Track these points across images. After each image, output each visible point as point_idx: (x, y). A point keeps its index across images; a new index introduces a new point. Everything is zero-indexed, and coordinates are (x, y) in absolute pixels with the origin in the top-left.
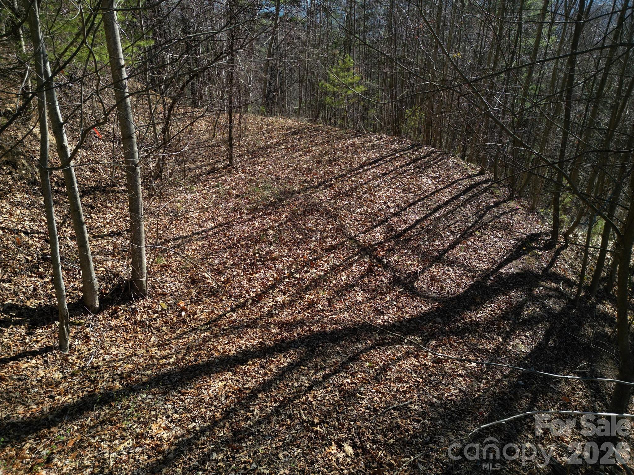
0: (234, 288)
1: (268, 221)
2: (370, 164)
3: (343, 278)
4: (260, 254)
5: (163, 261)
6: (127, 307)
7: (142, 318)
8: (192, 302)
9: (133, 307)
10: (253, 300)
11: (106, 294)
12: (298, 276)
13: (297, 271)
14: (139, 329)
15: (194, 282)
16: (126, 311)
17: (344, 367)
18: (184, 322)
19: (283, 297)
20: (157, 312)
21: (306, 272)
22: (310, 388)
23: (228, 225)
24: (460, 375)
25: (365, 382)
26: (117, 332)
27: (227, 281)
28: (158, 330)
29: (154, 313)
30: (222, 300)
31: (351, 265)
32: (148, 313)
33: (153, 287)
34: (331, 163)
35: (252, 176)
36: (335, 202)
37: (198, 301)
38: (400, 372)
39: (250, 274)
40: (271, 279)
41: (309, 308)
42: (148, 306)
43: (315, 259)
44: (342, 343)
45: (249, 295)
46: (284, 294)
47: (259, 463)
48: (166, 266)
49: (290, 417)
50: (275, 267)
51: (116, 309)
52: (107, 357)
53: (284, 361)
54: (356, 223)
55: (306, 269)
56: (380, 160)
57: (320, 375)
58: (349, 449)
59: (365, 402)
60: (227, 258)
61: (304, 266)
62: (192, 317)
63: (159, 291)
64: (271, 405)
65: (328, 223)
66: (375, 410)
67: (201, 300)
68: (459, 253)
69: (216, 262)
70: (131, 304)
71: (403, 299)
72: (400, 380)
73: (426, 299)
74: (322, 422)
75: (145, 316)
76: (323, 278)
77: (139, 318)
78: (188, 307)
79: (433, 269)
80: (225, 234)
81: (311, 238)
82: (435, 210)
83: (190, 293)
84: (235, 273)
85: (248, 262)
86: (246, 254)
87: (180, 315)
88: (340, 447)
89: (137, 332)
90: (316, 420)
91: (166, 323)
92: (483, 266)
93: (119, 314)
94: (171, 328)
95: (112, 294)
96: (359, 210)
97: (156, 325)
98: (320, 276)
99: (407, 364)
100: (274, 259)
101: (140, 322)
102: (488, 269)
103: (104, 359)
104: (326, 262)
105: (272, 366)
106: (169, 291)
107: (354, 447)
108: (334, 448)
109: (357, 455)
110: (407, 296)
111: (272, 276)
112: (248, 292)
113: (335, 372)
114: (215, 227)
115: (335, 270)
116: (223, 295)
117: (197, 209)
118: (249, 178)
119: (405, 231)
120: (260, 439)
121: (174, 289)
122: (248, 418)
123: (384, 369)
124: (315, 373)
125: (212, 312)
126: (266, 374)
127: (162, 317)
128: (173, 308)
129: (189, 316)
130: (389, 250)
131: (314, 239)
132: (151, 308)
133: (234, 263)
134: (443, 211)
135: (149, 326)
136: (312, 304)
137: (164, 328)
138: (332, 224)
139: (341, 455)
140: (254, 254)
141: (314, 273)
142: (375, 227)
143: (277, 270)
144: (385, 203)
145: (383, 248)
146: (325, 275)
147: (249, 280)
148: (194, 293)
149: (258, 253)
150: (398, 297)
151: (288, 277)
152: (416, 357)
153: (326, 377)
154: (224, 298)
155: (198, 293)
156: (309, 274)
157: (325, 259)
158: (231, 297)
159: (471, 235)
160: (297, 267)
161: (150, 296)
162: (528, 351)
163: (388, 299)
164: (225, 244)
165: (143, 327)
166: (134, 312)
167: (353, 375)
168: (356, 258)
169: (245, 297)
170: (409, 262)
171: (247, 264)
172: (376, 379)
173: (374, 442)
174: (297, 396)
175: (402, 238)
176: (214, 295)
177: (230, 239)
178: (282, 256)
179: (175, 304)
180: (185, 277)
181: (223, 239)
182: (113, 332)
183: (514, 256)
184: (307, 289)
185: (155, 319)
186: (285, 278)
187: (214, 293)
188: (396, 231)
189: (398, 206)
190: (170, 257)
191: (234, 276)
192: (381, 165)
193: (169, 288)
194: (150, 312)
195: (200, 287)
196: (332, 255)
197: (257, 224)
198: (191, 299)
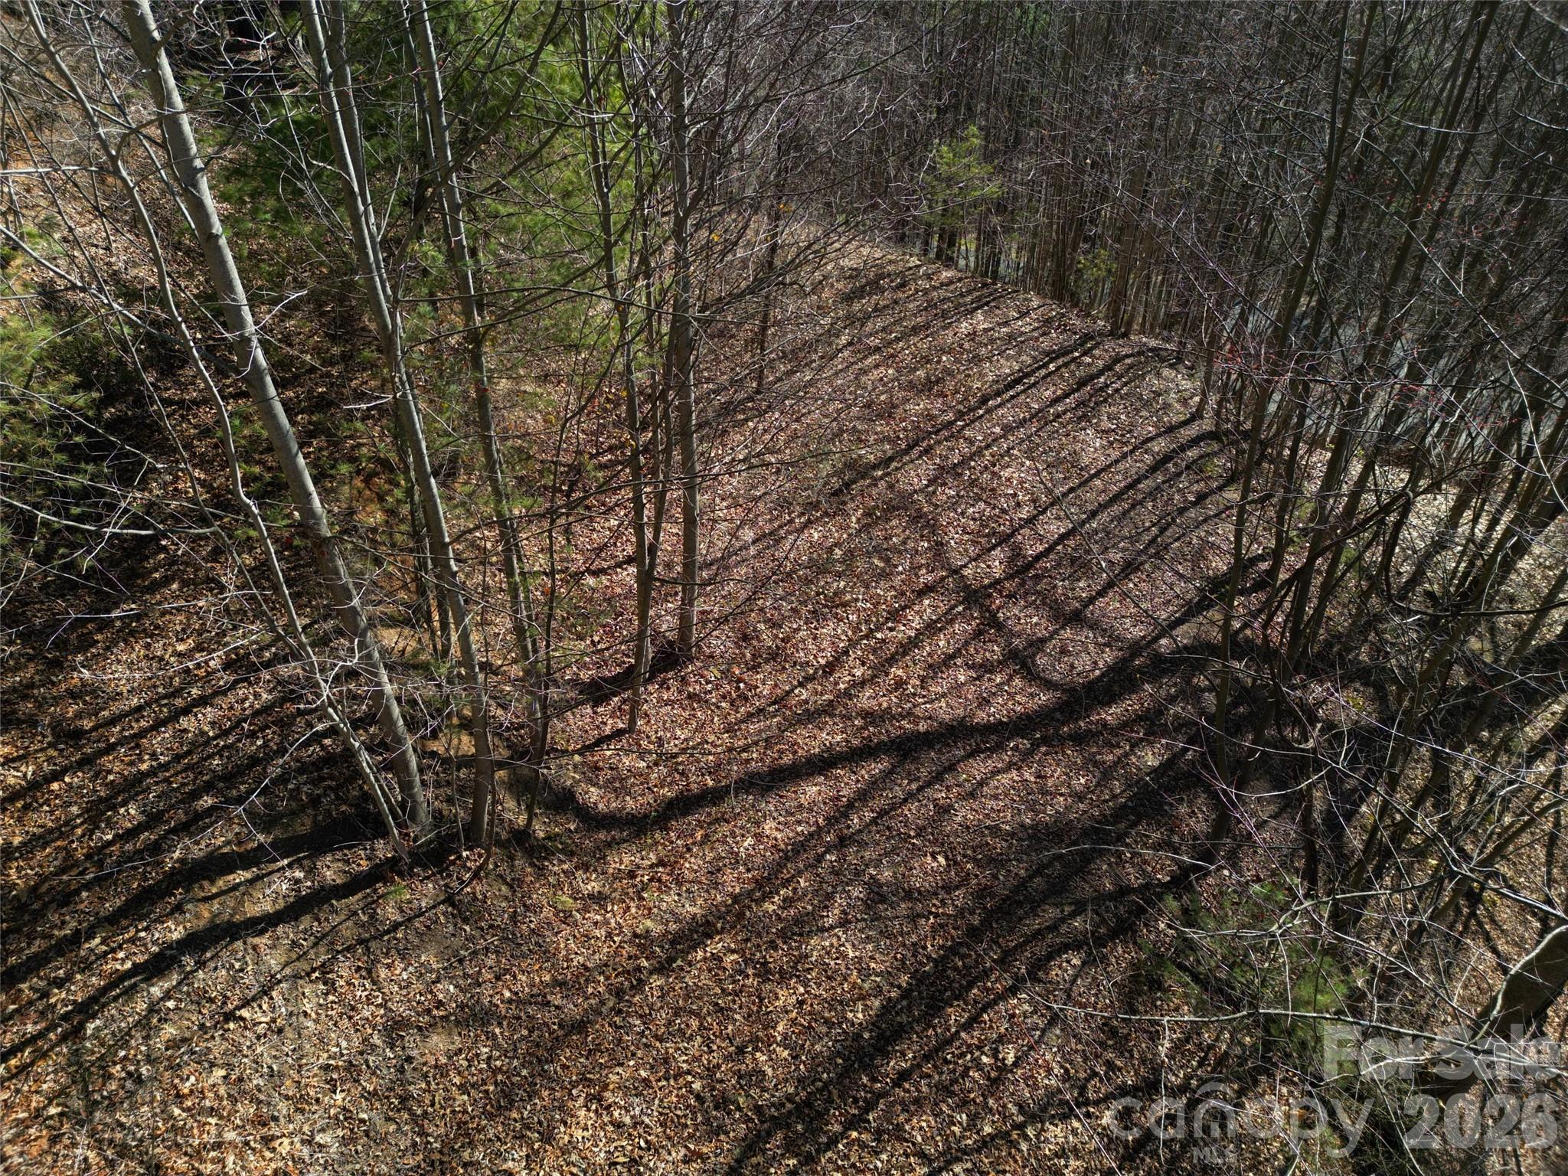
0: (798, 650)
1: (832, 530)
2: (998, 394)
3: (941, 644)
4: (825, 595)
5: (701, 604)
6: (676, 674)
7: (695, 689)
8: (748, 670)
9: (682, 674)
10: (824, 671)
12: (879, 635)
13: (878, 629)
14: (695, 705)
15: (745, 638)
16: (675, 680)
17: (937, 778)
18: (745, 698)
19: (862, 669)
20: (710, 682)
21: (891, 630)
22: (905, 800)
23: (774, 537)
24: (1061, 795)
25: (961, 797)
26: (674, 709)
27: (787, 639)
28: (718, 707)
29: (707, 684)
30: (784, 668)
31: (951, 622)
32: (701, 683)
33: (698, 646)
34: (930, 390)
36: (934, 492)
37: (756, 668)
38: (997, 788)
39: (816, 628)
40: (843, 637)
41: (896, 690)
42: (699, 673)
43: (903, 608)
44: (937, 747)
45: (818, 662)
46: (863, 664)
47: (867, 866)
48: (705, 611)
49: (889, 828)
50: (848, 618)
51: (665, 678)
53: (877, 768)
54: (966, 537)
55: (890, 625)
56: (1018, 381)
57: (914, 786)
58: (941, 859)
59: (959, 819)
61: (887, 619)
62: (753, 691)
64: (869, 815)
65: (922, 537)
66: (968, 828)
67: (759, 666)
68: (1111, 604)
70: (680, 671)
71: (1017, 682)
72: (996, 797)
73: (1048, 685)
74: (918, 836)
75: (698, 688)
76: (914, 643)
77: (692, 690)
78: (745, 677)
79: (1067, 633)
81: (896, 566)
82: (1093, 514)
83: (744, 655)
84: (795, 626)
85: (811, 607)
86: (807, 594)
87: (739, 687)
88: (935, 858)
89: (695, 710)
90: (912, 833)
91: (724, 697)
92: (1138, 632)
93: (669, 684)
94: (733, 705)
96: (971, 510)
97: (714, 701)
98: (909, 637)
99: (1005, 779)
100: (845, 605)
101: (695, 695)
102: (1144, 637)
104: (917, 613)
105: (863, 772)
106: (718, 651)
107: (947, 858)
108: (929, 858)
109: (948, 865)
110: (1023, 678)
111: (845, 632)
112: (815, 657)
113: (929, 784)
114: (757, 540)
115: (931, 628)
116: (786, 660)
119: (1038, 558)
120: (863, 845)
122: (849, 827)
123: (981, 784)
124: (909, 784)
125: (776, 685)
126: (858, 781)
127: (718, 689)
128: (727, 677)
129: (750, 689)
130: (1009, 597)
131: (900, 568)
132: (702, 676)
133: (792, 608)
134: (1104, 517)
135: (706, 701)
136: (900, 684)
137: (723, 704)
138: (929, 541)
139: (935, 864)
140: (818, 594)
141: (902, 633)
142: (994, 548)
143: (851, 623)
144: (1015, 495)
145: (1000, 592)
146: (916, 636)
147: (815, 638)
148: (748, 655)
149: (823, 592)
150: (1011, 678)
151: (867, 637)
152: (1019, 769)
153: (920, 789)
154: (787, 665)
155: (754, 655)
156: (894, 633)
157: (916, 608)
158: (795, 663)
159: (1137, 569)
160: (878, 620)
161: (698, 659)
162: (1156, 763)
163: (998, 680)
165: (699, 702)
166: (685, 681)
167: (948, 788)
168: (960, 608)
169: (813, 665)
170: (1035, 620)
171: (809, 611)
172: (972, 795)
173: (964, 856)
174: (893, 807)
175: (1032, 572)
176: (774, 660)
178: (856, 600)
179: (728, 671)
180: (733, 629)
182: (670, 708)
183: (1192, 610)
184: (892, 660)
185: (710, 692)
186: (862, 637)
187: (773, 656)
188: (1024, 557)
189: (1034, 501)
191: (795, 631)
192: (1018, 394)
194: (702, 681)
195: (754, 647)
196: (927, 602)
197: (816, 535)
198: (746, 663)
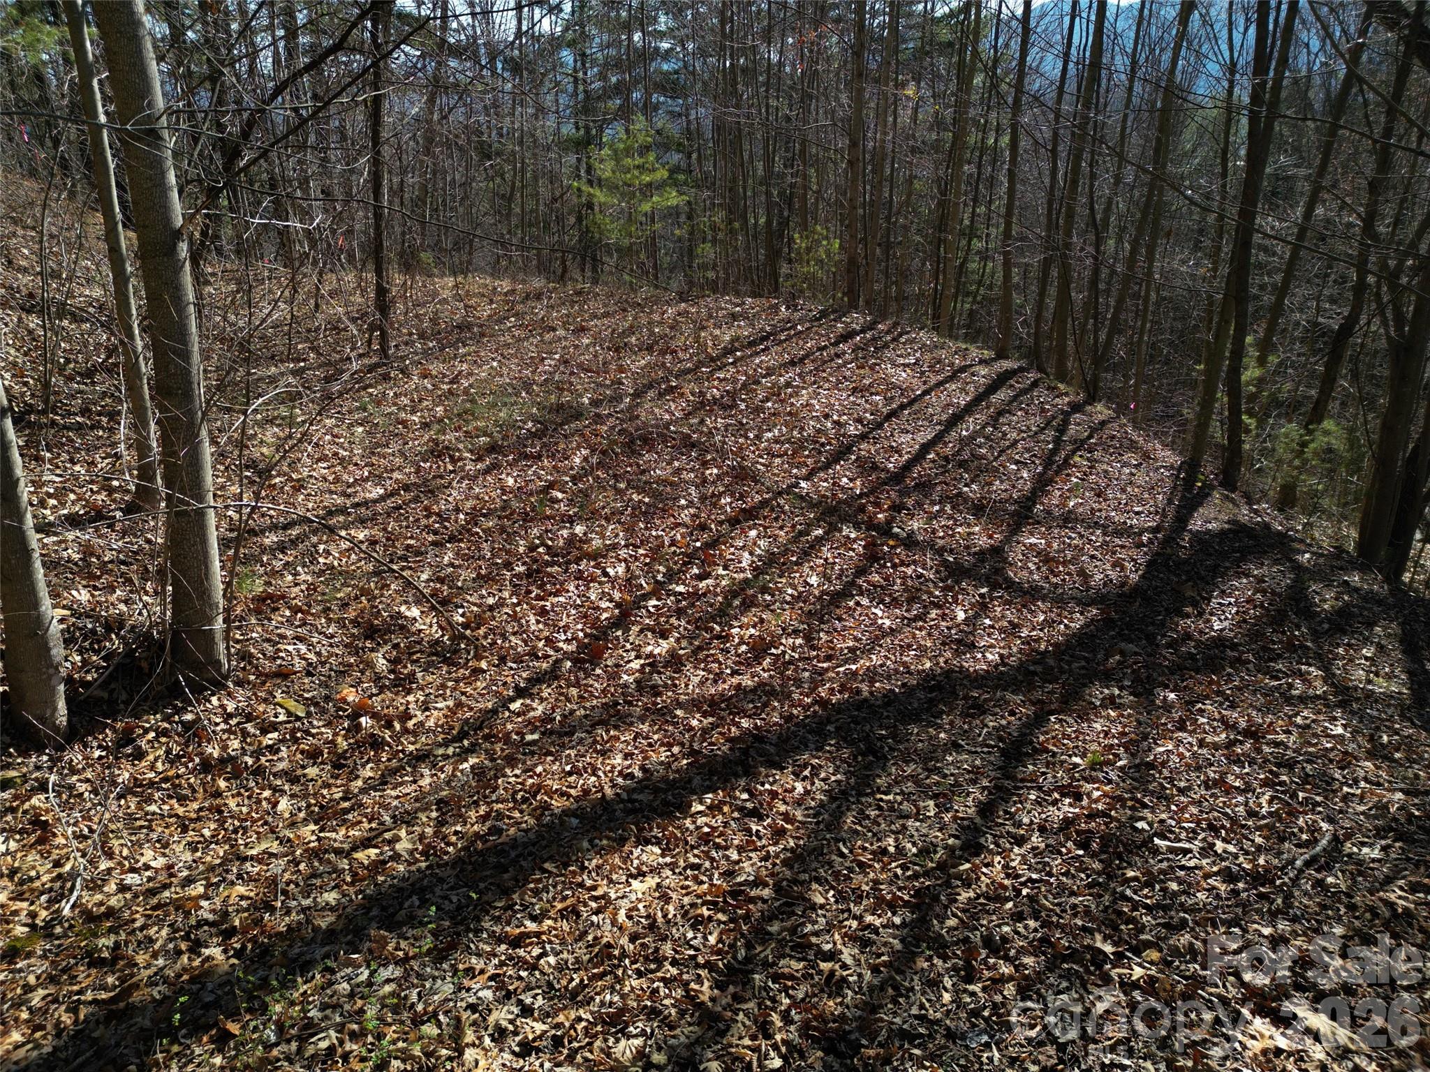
0: (505, 638)
1: (541, 473)
2: (745, 347)
3: (812, 581)
4: (548, 547)
5: (259, 587)
6: (167, 719)
7: (225, 748)
8: (382, 690)
9: (189, 717)
10: (576, 662)
11: (85, 685)
12: (681, 589)
13: (674, 578)
14: (222, 784)
15: (373, 632)
16: (165, 733)
18: (376, 743)
19: (664, 643)
20: (274, 727)
21: (700, 578)
22: (972, 851)
23: (428, 489)
26: (149, 800)
27: (475, 622)
28: (294, 780)
29: (264, 732)
30: (477, 671)
32: (245, 734)
33: (245, 656)
35: (452, 382)
36: (702, 422)
37: (404, 684)
39: (538, 598)
40: (604, 604)
41: (758, 658)
42: (238, 712)
43: (713, 546)
44: (941, 722)
45: (557, 650)
46: (663, 635)
48: (270, 596)
50: (606, 574)
51: (128, 731)
52: (131, 879)
53: (808, 789)
54: (777, 461)
55: (695, 571)
56: (765, 339)
57: (964, 809)
60: (452, 565)
61: (687, 565)
62: (397, 726)
63: (267, 666)
65: (705, 464)
67: (412, 677)
68: (1066, 501)
69: (424, 577)
70: (178, 711)
71: (1001, 610)
75: (235, 744)
76: (756, 586)
77: (214, 751)
78: (376, 703)
79: (1031, 540)
80: (426, 509)
81: (675, 500)
82: (952, 424)
83: (370, 665)
84: (491, 601)
85: (521, 569)
86: (508, 552)
87: (358, 727)
89: (218, 794)
91: (313, 755)
93: (143, 743)
94: (337, 766)
95: (105, 685)
96: (769, 435)
97: (281, 766)
98: (745, 582)
100: (595, 556)
101: (222, 761)
102: (1158, 528)
103: (123, 888)
104: (742, 549)
106: (299, 665)
110: (1008, 603)
111: (605, 596)
112: (550, 642)
113: (1003, 795)
114: (392, 495)
116: (478, 657)
117: (319, 460)
118: (445, 387)
121: (312, 657)
122: (835, 984)
124: (942, 808)
125: (459, 705)
127: (296, 741)
128: (323, 711)
129: (389, 725)
130: (896, 509)
131: (683, 502)
132: (249, 718)
133: (479, 576)
134: (971, 424)
135: (258, 771)
136: (761, 649)
137: (312, 771)
138: (718, 467)
140: (532, 548)
141: (722, 577)
142: (829, 466)
143: (613, 581)
144: (826, 417)
145: (876, 505)
146: (757, 578)
147: (543, 612)
148: (381, 663)
149: (543, 544)
150: (986, 608)
151: (655, 593)
154: (484, 665)
155: (394, 662)
156: (710, 582)
157: (738, 543)
158: (503, 660)
159: (1067, 465)
160: (669, 569)
161: (239, 683)
163: (961, 614)
164: (436, 533)
165: (236, 774)
166: (194, 732)
168: (820, 532)
169: (546, 657)
170: (959, 530)
171: (518, 576)
176: (446, 661)
177: (448, 520)
178: (615, 547)
179: (327, 698)
180: (341, 623)
181: (424, 522)
182: (133, 802)
184: (725, 616)
185: (274, 749)
186: (646, 597)
187: (445, 655)
188: (885, 470)
189: (859, 421)
190: (274, 573)
191: (491, 608)
193: (295, 653)
194: (250, 727)
195: (396, 646)
196: (752, 533)
197: (511, 481)
198: (377, 679)
